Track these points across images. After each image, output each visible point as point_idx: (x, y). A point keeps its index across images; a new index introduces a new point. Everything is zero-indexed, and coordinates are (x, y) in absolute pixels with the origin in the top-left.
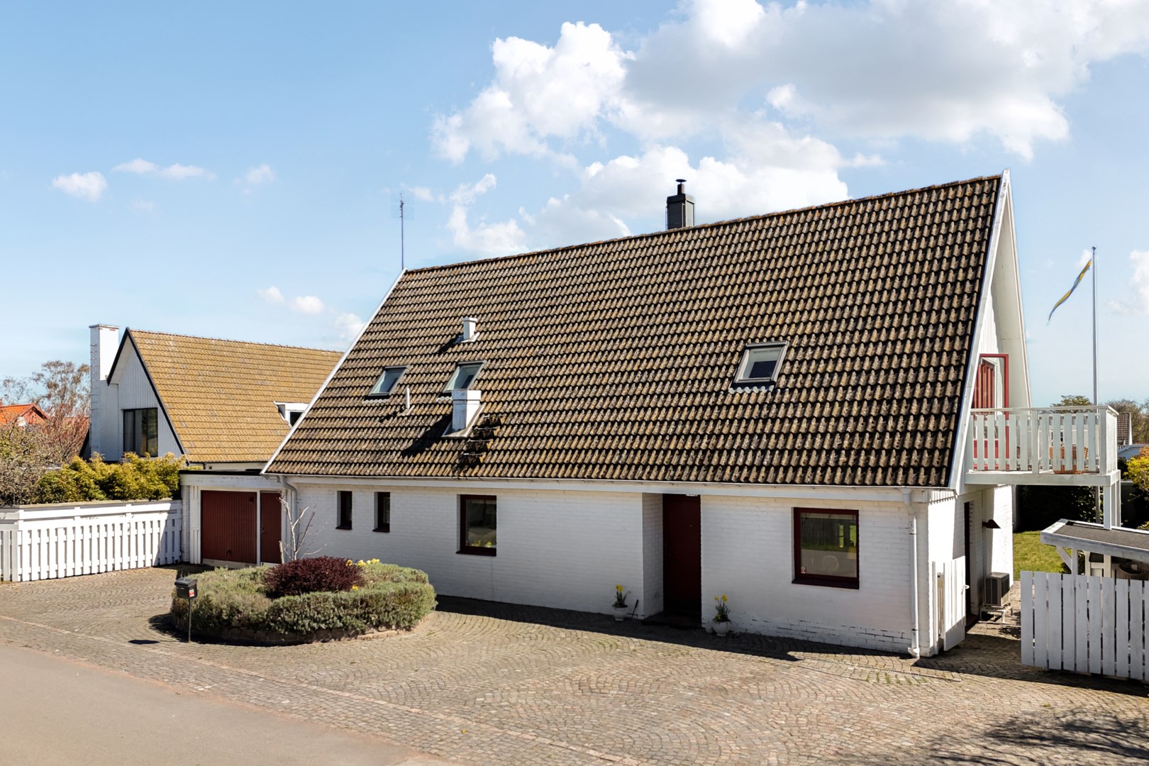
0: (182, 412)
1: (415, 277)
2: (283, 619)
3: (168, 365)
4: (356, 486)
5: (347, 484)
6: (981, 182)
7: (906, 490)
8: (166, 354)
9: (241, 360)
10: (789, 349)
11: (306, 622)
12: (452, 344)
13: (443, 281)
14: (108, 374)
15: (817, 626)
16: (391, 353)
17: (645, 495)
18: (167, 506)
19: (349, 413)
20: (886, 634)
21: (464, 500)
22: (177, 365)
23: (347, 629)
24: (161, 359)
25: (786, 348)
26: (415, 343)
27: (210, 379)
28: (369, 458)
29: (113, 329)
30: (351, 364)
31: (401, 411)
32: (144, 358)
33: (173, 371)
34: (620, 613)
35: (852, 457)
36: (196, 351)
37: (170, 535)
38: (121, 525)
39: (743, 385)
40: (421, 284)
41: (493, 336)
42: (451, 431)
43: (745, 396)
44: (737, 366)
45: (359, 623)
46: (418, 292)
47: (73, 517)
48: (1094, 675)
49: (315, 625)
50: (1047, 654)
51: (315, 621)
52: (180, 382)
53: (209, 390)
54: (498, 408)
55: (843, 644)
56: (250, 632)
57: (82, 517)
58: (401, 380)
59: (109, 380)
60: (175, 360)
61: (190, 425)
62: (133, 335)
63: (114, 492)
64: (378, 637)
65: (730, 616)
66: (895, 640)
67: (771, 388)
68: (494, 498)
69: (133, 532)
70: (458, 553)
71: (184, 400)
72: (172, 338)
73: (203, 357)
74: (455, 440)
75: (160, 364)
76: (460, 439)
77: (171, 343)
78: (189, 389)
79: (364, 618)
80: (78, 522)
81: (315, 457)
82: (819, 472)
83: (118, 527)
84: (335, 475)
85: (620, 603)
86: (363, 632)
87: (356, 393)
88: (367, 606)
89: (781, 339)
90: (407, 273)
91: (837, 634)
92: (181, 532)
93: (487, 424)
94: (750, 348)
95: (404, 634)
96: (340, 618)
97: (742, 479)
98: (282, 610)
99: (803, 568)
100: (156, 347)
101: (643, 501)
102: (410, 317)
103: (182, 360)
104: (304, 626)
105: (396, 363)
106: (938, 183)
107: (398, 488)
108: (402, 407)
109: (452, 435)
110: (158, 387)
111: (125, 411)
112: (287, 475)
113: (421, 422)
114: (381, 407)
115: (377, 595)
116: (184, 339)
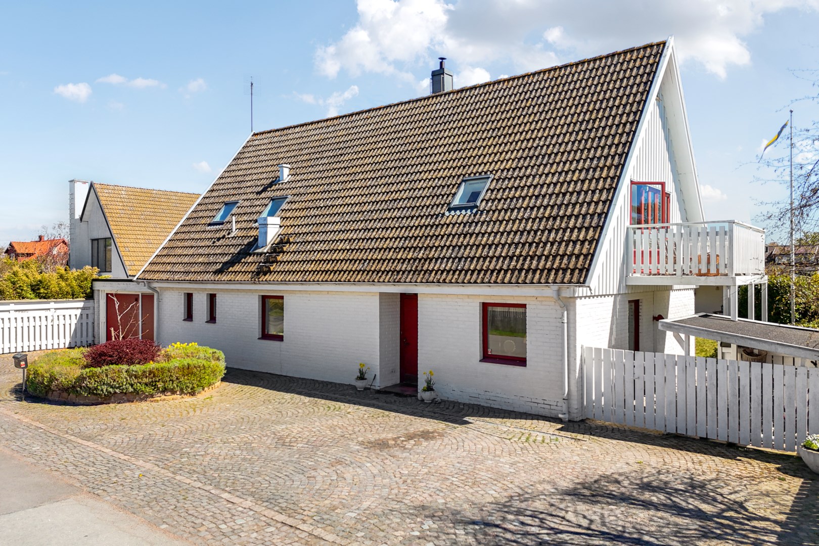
0: (126, 240)
1: (259, 137)
2: (87, 385)
3: (119, 207)
4: (196, 289)
5: (189, 287)
6: (651, 46)
7: (555, 287)
8: (119, 200)
9: (174, 205)
10: (492, 181)
11: (105, 388)
12: (271, 185)
13: (276, 139)
14: (80, 214)
15: (497, 395)
16: (232, 192)
17: (382, 295)
18: (81, 305)
19: (197, 236)
20: (546, 402)
21: (264, 299)
22: (126, 208)
23: (138, 393)
24: (114, 203)
25: (490, 180)
26: (249, 184)
27: (150, 217)
28: (202, 268)
29: (85, 183)
30: (207, 201)
31: (229, 234)
32: (102, 203)
33: (123, 212)
34: (360, 384)
35: (521, 262)
36: (141, 198)
37: (84, 325)
38: (46, 317)
39: (455, 209)
40: (262, 142)
41: (299, 178)
42: (257, 248)
43: (456, 217)
44: (454, 194)
45: (148, 389)
46: (259, 148)
47: (9, 311)
48: (701, 438)
49: (111, 390)
50: (665, 420)
51: (112, 387)
52: (127, 220)
53: (148, 225)
54: (291, 231)
55: (516, 410)
56: (65, 394)
57: (16, 311)
58: (233, 212)
59: (81, 219)
60: (125, 204)
61: (132, 249)
62: (96, 186)
63: (41, 293)
64: (164, 400)
65: (434, 387)
66: (552, 407)
67: (474, 211)
68: (282, 297)
69: (56, 322)
70: (259, 339)
71: (128, 232)
72: (124, 189)
73: (145, 202)
74: (258, 254)
75: (114, 207)
76: (261, 254)
77: (123, 192)
78: (133, 224)
79: (152, 386)
80: (13, 315)
81: (169, 268)
82: (495, 274)
83: (43, 319)
84: (178, 281)
85: (362, 377)
86: (152, 396)
87: (203, 221)
88: (154, 376)
89: (489, 173)
90: (255, 135)
91: (510, 401)
92: (93, 323)
93: (281, 242)
94: (465, 181)
95: (188, 399)
96: (132, 385)
97: (441, 281)
98: (85, 378)
99: (489, 350)
100: (111, 195)
101: (380, 299)
102: (250, 166)
103: (130, 204)
104: (102, 390)
105: (233, 199)
106: (620, 50)
107: (222, 290)
108: (230, 231)
109: (257, 251)
110: (110, 223)
111: (93, 240)
112: (150, 281)
113: (240, 241)
114: (217, 231)
115: (162, 369)
116: (133, 190)
